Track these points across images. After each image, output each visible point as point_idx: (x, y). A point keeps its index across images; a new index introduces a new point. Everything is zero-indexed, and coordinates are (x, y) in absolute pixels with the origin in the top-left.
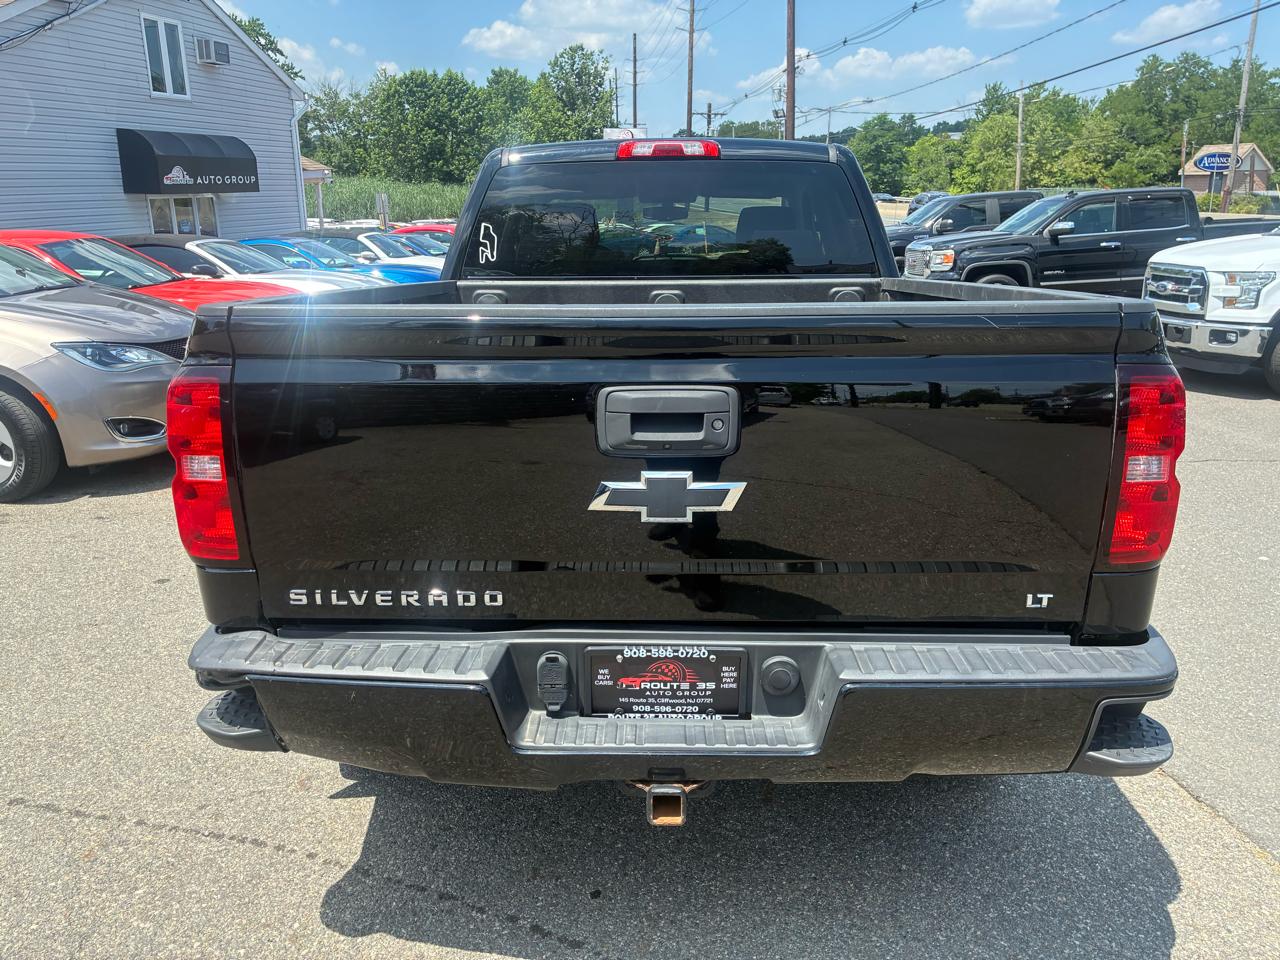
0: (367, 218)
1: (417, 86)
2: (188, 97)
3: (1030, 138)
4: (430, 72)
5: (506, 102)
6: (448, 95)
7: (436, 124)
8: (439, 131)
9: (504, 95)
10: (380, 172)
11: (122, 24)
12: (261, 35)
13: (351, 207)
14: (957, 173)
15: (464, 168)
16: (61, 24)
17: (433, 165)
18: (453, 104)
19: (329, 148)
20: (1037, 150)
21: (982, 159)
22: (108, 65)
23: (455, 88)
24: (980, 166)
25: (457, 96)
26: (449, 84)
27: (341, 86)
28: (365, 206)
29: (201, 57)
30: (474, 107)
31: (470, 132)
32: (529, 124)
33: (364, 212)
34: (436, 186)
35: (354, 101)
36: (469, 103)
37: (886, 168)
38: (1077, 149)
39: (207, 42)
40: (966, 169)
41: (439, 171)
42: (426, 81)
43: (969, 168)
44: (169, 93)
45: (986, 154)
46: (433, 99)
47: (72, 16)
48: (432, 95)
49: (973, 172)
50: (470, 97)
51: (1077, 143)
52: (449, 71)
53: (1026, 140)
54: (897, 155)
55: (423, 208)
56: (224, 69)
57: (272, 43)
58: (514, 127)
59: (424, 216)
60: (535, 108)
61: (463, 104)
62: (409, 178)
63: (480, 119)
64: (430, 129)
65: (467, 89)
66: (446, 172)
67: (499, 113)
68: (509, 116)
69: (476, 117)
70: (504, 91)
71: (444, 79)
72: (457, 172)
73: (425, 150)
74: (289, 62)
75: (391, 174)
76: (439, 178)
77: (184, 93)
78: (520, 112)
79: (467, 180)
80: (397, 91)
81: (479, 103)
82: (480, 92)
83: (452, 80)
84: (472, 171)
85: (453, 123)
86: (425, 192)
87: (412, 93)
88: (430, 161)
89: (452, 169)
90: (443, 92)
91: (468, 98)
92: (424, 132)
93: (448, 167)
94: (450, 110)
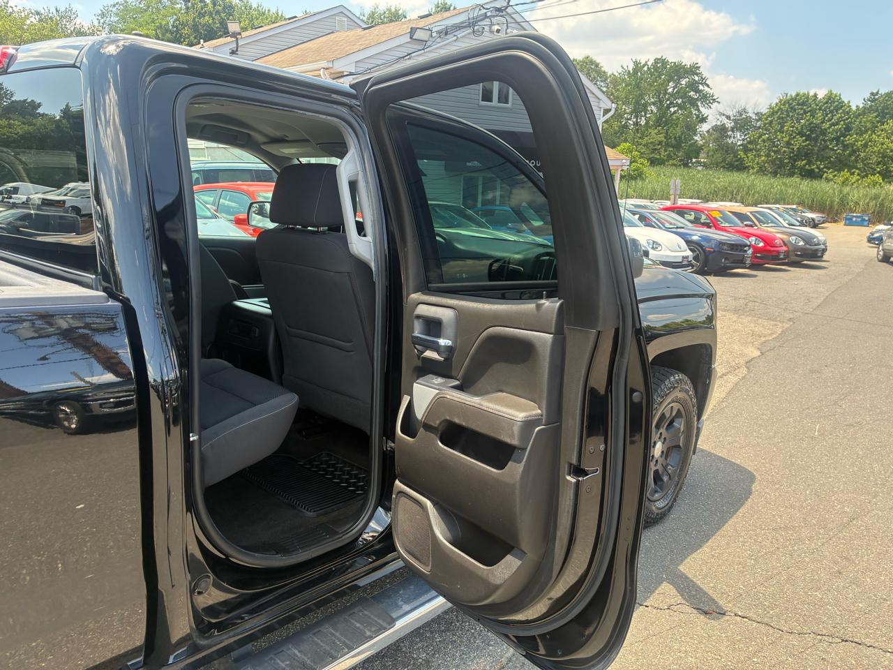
0: (731, 201)
1: (798, 104)
2: (509, 105)
4: (811, 94)
5: (877, 117)
6: (823, 111)
7: (808, 133)
8: (809, 138)
9: (877, 110)
10: (753, 168)
12: (697, 74)
13: (721, 193)
16: (419, 56)
17: (798, 165)
18: (827, 118)
19: (726, 151)
23: (833, 104)
25: (831, 112)
26: (827, 103)
30: (844, 121)
31: (837, 139)
34: (796, 179)
35: (756, 118)
36: (841, 117)
41: (801, 169)
42: (807, 101)
44: (496, 103)
46: (809, 114)
47: (426, 50)
48: (809, 111)
50: (844, 112)
52: (831, 92)
55: (778, 196)
57: (702, 79)
58: (878, 136)
61: (835, 118)
62: (775, 174)
63: (848, 129)
64: (801, 137)
65: (842, 107)
66: (808, 170)
67: (868, 125)
68: (877, 127)
69: (845, 129)
70: (877, 108)
71: (824, 98)
72: (817, 170)
73: (793, 153)
74: (711, 92)
75: (762, 171)
76: (801, 174)
77: (507, 102)
78: (887, 124)
79: (824, 176)
80: (780, 109)
81: (850, 117)
82: (854, 108)
83: (830, 98)
84: (831, 170)
85: (824, 133)
86: (785, 184)
87: (793, 109)
88: (795, 161)
89: (813, 167)
90: (820, 109)
91: (841, 113)
92: (795, 139)
93: (810, 166)
94: (822, 123)
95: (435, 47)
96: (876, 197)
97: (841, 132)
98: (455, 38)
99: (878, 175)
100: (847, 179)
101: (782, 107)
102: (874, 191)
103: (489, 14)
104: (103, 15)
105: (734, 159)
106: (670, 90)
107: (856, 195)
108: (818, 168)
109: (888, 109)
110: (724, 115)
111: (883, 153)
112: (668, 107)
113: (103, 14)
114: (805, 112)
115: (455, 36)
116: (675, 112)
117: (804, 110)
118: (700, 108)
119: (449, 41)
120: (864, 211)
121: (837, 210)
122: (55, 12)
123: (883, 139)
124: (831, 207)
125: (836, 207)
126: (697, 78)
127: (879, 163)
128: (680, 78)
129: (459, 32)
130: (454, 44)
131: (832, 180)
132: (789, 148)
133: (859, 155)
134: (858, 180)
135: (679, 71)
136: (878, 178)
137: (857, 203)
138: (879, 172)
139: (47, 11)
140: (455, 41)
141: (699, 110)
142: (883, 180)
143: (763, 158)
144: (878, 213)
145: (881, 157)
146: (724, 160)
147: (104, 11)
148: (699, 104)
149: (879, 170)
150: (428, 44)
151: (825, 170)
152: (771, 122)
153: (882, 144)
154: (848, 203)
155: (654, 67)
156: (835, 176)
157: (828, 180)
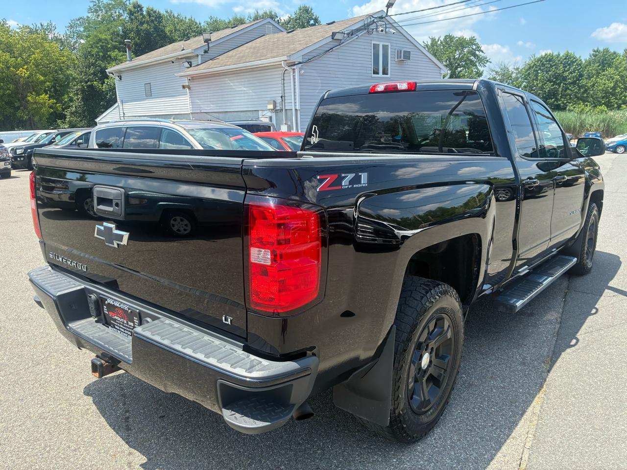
1: (547, 61)
2: (388, 76)
4: (555, 53)
5: (599, 66)
6: (563, 64)
7: (554, 80)
8: (555, 83)
9: (599, 62)
11: (363, 47)
12: (474, 44)
15: (567, 102)
16: (337, 49)
18: (566, 69)
22: (355, 65)
23: (569, 61)
25: (569, 65)
26: (565, 59)
27: (510, 64)
29: (397, 58)
30: (578, 70)
31: (574, 83)
32: (611, 77)
35: (516, 72)
36: (576, 68)
39: (401, 51)
42: (553, 58)
44: (381, 74)
46: (554, 67)
47: (341, 45)
48: (555, 65)
50: (577, 64)
52: (567, 52)
56: (408, 62)
57: (478, 47)
58: (602, 79)
60: (617, 68)
61: (572, 68)
63: (581, 75)
64: (550, 83)
65: (576, 61)
66: (556, 105)
67: (594, 72)
68: (600, 73)
69: (579, 75)
70: (599, 60)
71: (563, 56)
72: (562, 105)
73: (545, 94)
74: (485, 55)
77: (387, 74)
78: (607, 71)
79: (567, 108)
80: (535, 65)
81: (581, 68)
82: (584, 62)
83: (567, 56)
84: (571, 104)
85: (565, 79)
87: (543, 65)
89: (559, 103)
90: (561, 63)
91: (575, 65)
92: (546, 85)
93: (557, 102)
94: (563, 72)
95: (346, 43)
96: (604, 121)
97: (577, 78)
98: (357, 37)
99: (603, 105)
100: (583, 109)
101: (536, 63)
102: (602, 117)
103: (375, 20)
104: (71, 27)
106: (457, 56)
107: (591, 120)
108: (563, 103)
109: (606, 60)
110: (494, 71)
111: (605, 91)
112: (456, 68)
113: (71, 25)
114: (551, 66)
115: (357, 35)
116: (461, 71)
117: (551, 65)
118: (478, 67)
119: (353, 39)
121: (579, 131)
122: (40, 26)
123: (605, 80)
124: (575, 128)
125: (578, 129)
126: (474, 47)
127: (603, 97)
128: (463, 47)
129: (359, 33)
130: (357, 40)
131: (573, 110)
132: (542, 90)
133: (589, 93)
134: (590, 110)
135: (462, 43)
136: (604, 107)
137: (591, 125)
138: (603, 104)
139: (35, 26)
140: (357, 38)
141: (477, 68)
142: (607, 108)
144: (606, 131)
145: (605, 93)
147: (72, 24)
148: (477, 64)
149: (603, 102)
150: (342, 41)
151: (567, 104)
152: (529, 74)
153: (605, 84)
154: (585, 126)
155: (445, 41)
156: (574, 107)
157: (570, 111)
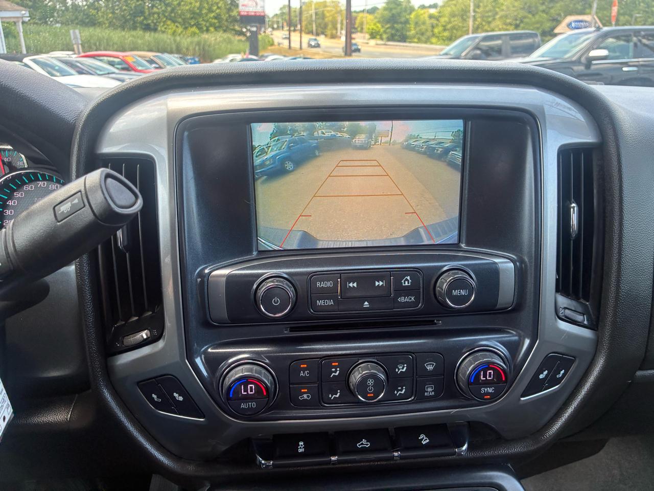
3: (477, 10)
10: (105, 23)
14: (436, 31)
17: (137, 20)
20: (481, 17)
21: (450, 22)
24: (449, 26)
28: (95, 45)
33: (95, 48)
34: (139, 32)
37: (397, 26)
38: (501, 17)
40: (441, 28)
41: (141, 23)
43: (442, 28)
45: (452, 19)
49: (445, 30)
51: (501, 14)
53: (474, 11)
54: (403, 19)
59: (132, 50)
62: (123, 28)
75: (112, 25)
76: (142, 28)
86: (133, 36)
88: (135, 17)
105: (85, 17)
120: (194, 55)
143: (110, 15)
146: (77, 18)
